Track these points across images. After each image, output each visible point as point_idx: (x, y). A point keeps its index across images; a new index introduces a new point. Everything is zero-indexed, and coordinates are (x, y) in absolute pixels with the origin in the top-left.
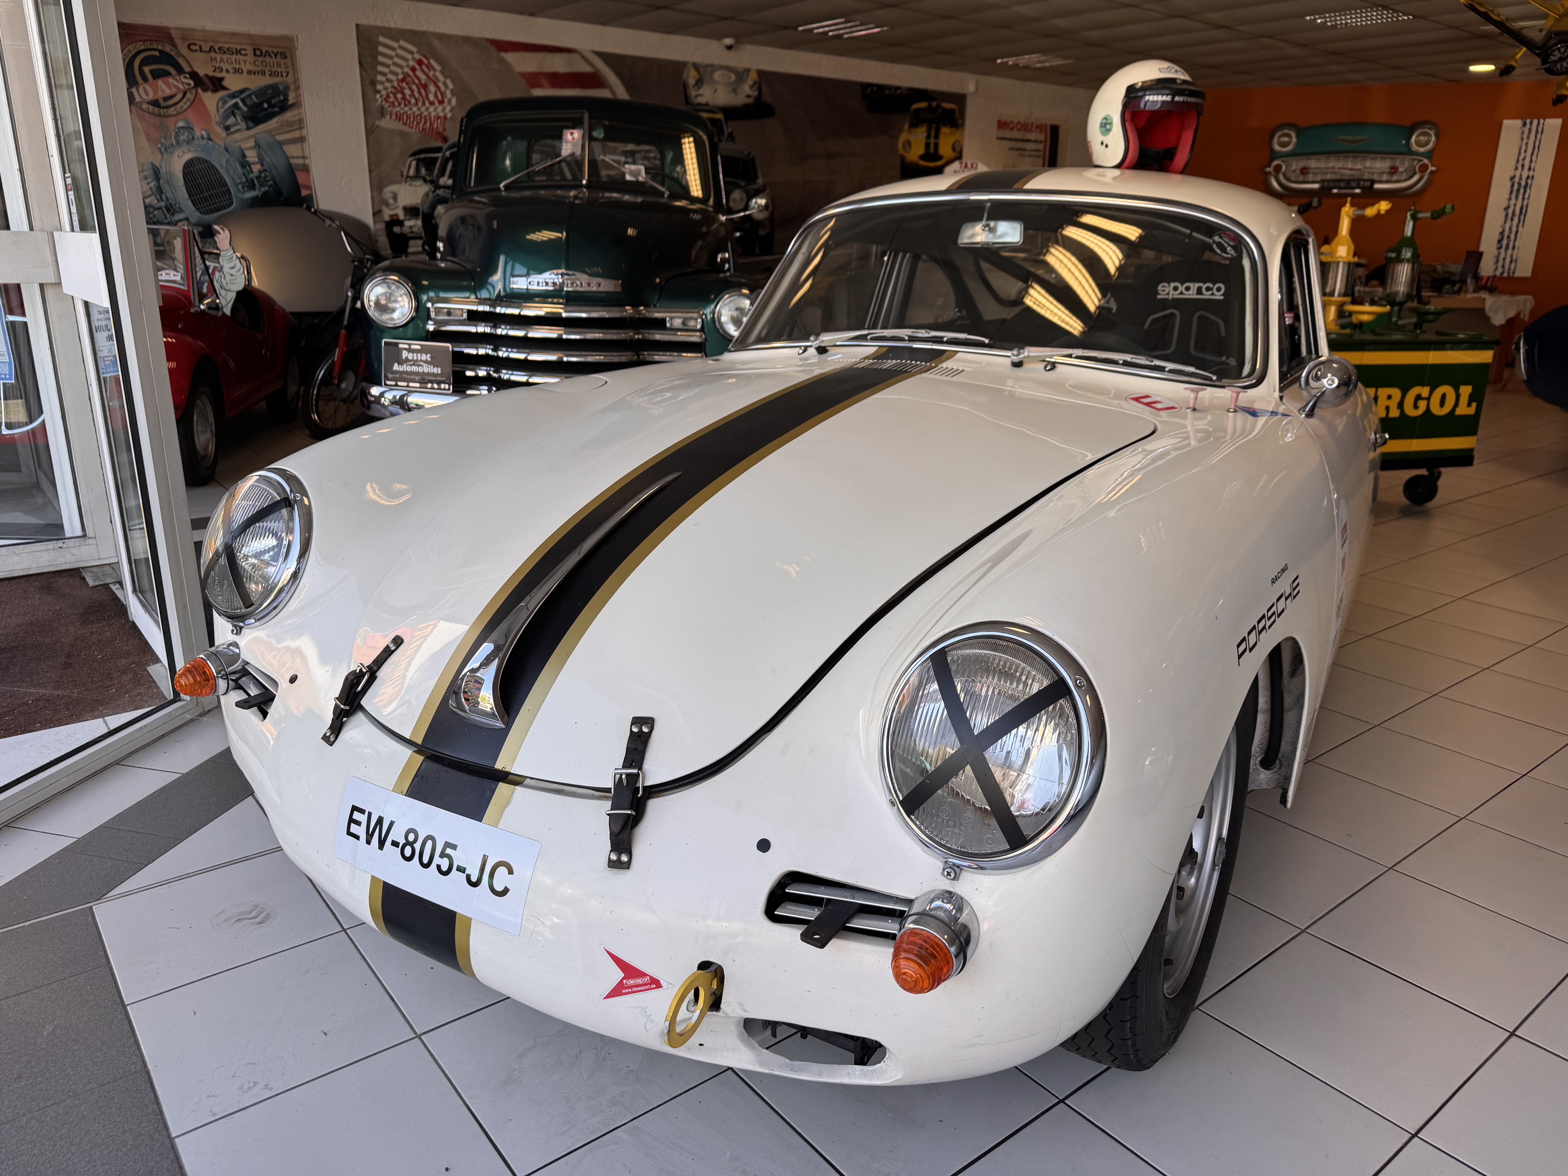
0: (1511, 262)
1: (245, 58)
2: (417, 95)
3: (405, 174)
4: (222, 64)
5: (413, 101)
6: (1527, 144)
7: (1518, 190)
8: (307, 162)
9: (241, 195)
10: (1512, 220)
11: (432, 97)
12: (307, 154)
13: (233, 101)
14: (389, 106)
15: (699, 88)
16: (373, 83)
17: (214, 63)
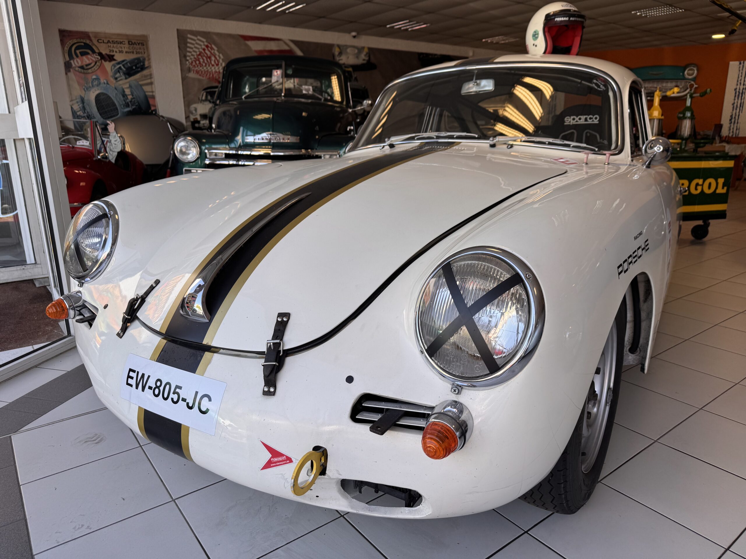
0: (737, 129)
1: (124, 46)
2: (206, 62)
3: (200, 99)
4: (114, 49)
5: (204, 64)
6: (742, 73)
7: (739, 95)
8: (154, 94)
9: (122, 110)
10: (736, 109)
11: (213, 63)
12: (154, 90)
13: (118, 66)
14: (193, 67)
15: (340, 56)
16: (185, 56)
17: (110, 48)
